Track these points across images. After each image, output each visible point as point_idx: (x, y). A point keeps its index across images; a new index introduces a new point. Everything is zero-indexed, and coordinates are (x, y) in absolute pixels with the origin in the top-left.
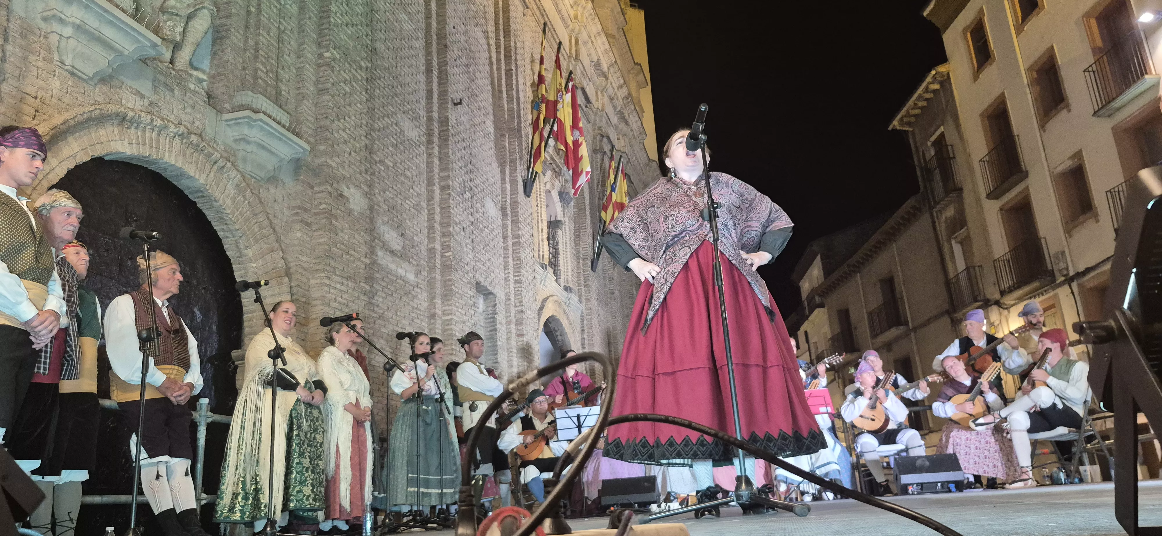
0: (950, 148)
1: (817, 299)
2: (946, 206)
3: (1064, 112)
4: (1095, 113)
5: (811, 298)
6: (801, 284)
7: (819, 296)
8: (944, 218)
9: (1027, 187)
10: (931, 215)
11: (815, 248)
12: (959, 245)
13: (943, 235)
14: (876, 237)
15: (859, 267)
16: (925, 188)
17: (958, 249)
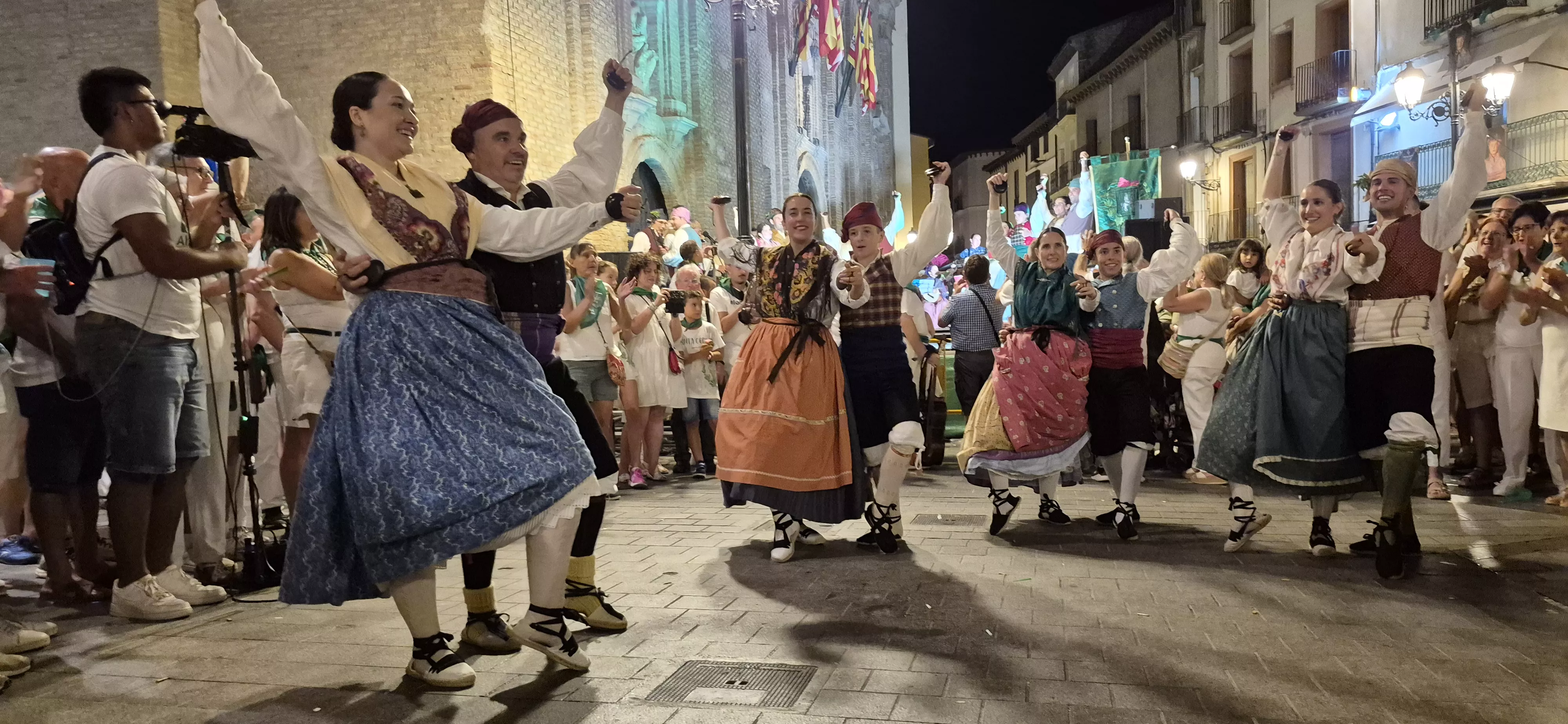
1: (1069, 104)
2: (1191, 38)
5: (1063, 101)
6: (1057, 79)
7: (1071, 101)
8: (1188, 49)
9: (1251, 41)
10: (1179, 42)
11: (1073, 44)
12: (1197, 79)
13: (1185, 65)
14: (1129, 51)
15: (1111, 78)
16: (1178, 11)
17: (1194, 82)
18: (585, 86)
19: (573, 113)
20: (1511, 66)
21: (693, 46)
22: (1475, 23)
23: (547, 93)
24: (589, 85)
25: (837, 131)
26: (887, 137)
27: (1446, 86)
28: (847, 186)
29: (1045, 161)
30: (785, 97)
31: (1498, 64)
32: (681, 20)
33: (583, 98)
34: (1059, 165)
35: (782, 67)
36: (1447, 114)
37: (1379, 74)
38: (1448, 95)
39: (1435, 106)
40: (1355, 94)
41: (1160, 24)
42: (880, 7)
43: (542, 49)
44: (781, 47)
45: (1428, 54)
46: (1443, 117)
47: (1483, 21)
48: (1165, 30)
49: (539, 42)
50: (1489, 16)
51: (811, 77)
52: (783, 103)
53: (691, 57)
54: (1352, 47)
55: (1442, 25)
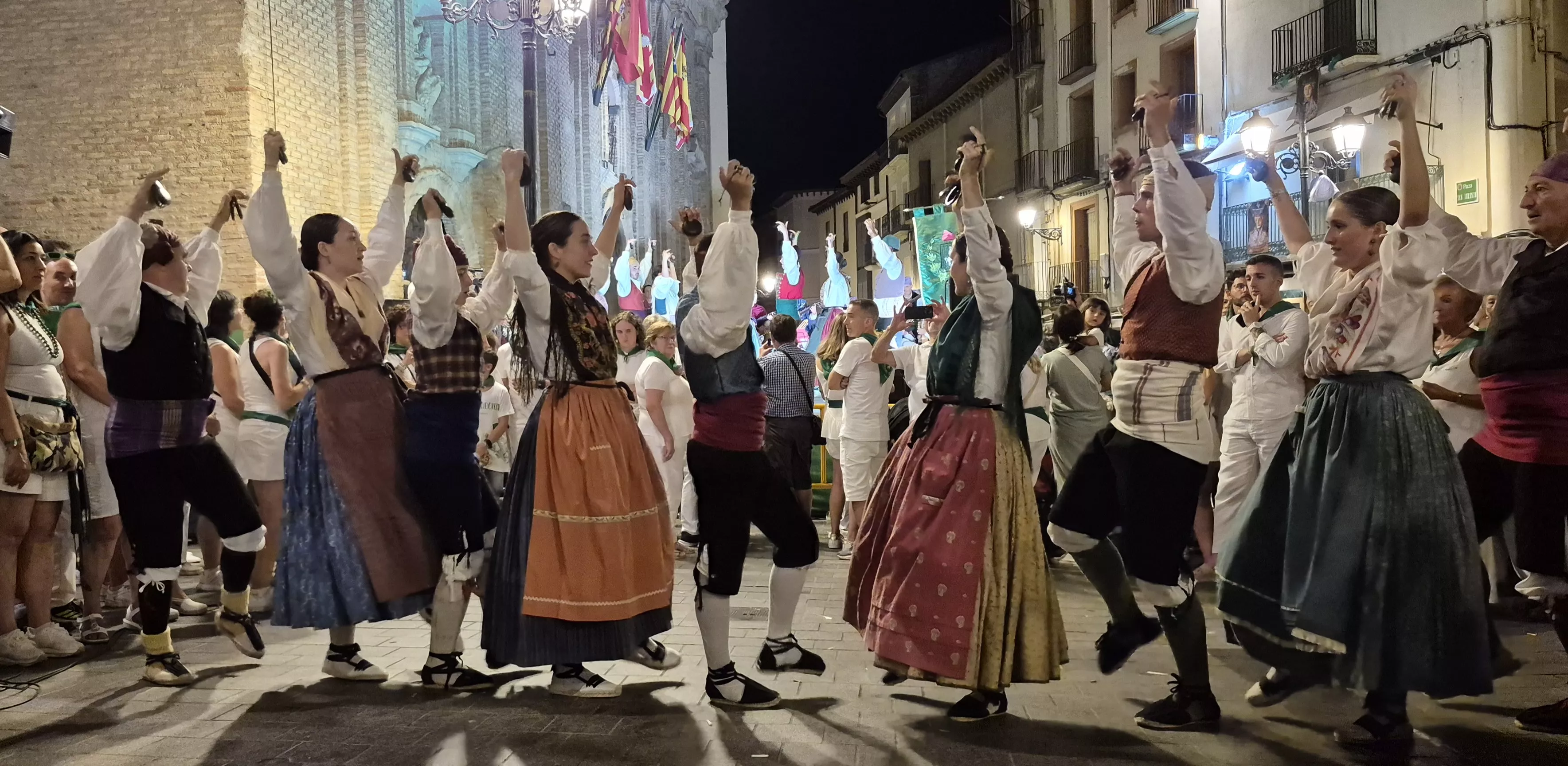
0: (1040, 12)
1: (900, 143)
2: (1029, 77)
3: (1132, 13)
4: (1149, 29)
5: (894, 140)
6: (888, 116)
7: (903, 140)
8: (1026, 88)
9: (1092, 83)
10: (1017, 80)
11: (905, 79)
12: (1036, 120)
13: (1023, 105)
14: (964, 89)
15: (946, 117)
16: (1016, 47)
17: (1033, 124)
18: (358, 113)
19: (344, 144)
20: (1360, 117)
21: (483, 71)
22: (1324, 70)
23: (312, 120)
24: (362, 112)
25: (646, 166)
26: (703, 173)
27: (1295, 136)
28: (657, 226)
29: (876, 203)
30: (587, 128)
31: (1348, 115)
32: (470, 42)
33: (356, 127)
34: (891, 209)
35: (585, 95)
36: (1296, 166)
37: (1226, 121)
38: (1297, 146)
39: (1283, 158)
40: (1202, 142)
41: (997, 60)
42: (697, 32)
43: (308, 71)
44: (585, 74)
45: (1277, 101)
46: (1292, 170)
47: (1331, 68)
48: (1001, 67)
49: (306, 64)
50: (1339, 63)
51: (618, 107)
52: (586, 134)
53: (482, 83)
54: (1199, 91)
55: (1291, 71)
